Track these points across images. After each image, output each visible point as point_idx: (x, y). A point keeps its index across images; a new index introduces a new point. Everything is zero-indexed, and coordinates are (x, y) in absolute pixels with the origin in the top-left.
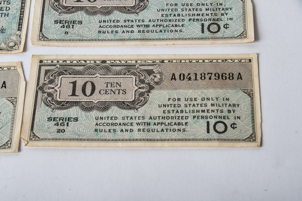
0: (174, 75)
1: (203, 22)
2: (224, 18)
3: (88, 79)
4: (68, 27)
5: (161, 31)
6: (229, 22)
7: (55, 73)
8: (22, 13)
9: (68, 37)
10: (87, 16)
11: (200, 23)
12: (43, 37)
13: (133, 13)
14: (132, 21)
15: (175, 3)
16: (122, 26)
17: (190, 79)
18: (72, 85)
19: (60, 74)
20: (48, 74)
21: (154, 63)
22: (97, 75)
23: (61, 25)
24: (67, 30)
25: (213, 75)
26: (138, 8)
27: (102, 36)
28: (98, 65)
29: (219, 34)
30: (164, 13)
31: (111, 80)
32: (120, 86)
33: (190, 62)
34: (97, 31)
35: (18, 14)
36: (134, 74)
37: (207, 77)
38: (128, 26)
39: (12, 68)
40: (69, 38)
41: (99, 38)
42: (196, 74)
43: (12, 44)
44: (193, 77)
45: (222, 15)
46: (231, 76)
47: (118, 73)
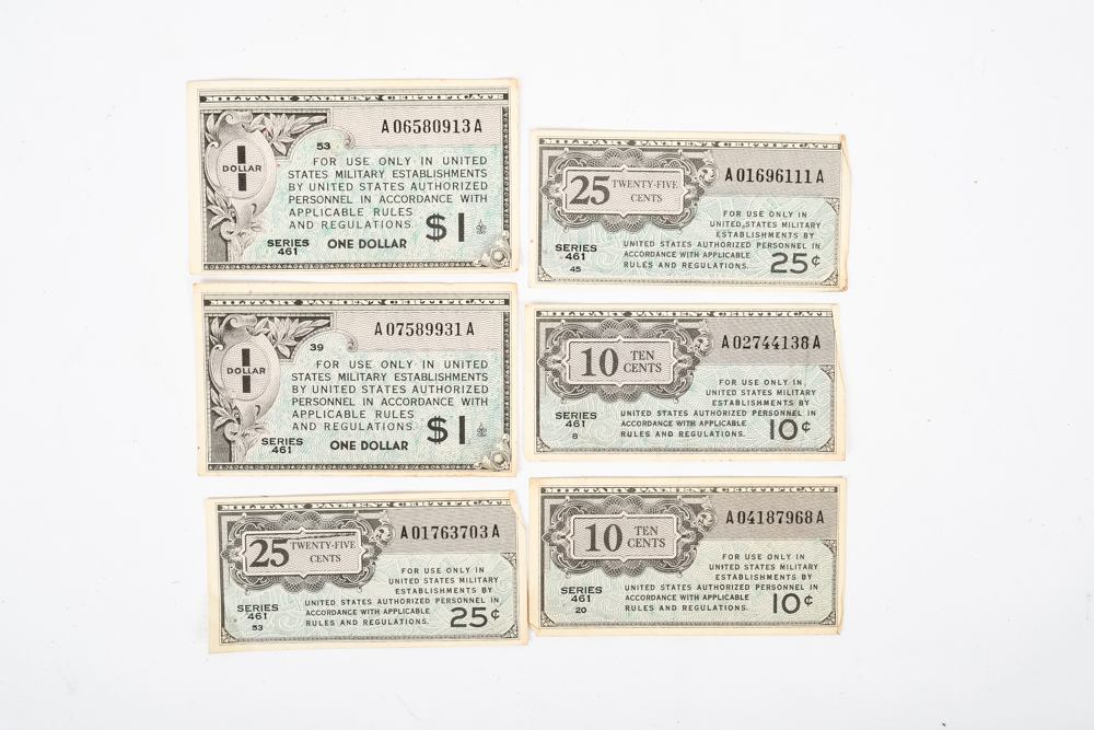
0: (730, 513)
1: (772, 417)
2: (804, 409)
3: (611, 522)
4: (576, 424)
5: (712, 434)
6: (810, 419)
7: (565, 511)
8: (507, 399)
9: (577, 444)
10: (604, 404)
11: (769, 418)
12: (542, 447)
13: (670, 397)
14: (670, 413)
15: (734, 378)
16: (655, 423)
17: (752, 521)
18: (589, 531)
19: (573, 512)
20: (555, 513)
21: (702, 494)
22: (624, 513)
23: (566, 421)
24: (576, 430)
25: (785, 515)
26: (678, 388)
27: (628, 442)
28: (623, 497)
29: (796, 442)
30: (717, 398)
31: (644, 523)
32: (656, 533)
33: (754, 491)
34: (619, 433)
35: (502, 400)
36: (674, 511)
37: (776, 518)
38: (663, 423)
39: (504, 502)
40: (579, 446)
41: (623, 447)
42: (761, 513)
43: (498, 458)
44: (757, 519)
45: (801, 403)
46: (809, 518)
47: (652, 511)
